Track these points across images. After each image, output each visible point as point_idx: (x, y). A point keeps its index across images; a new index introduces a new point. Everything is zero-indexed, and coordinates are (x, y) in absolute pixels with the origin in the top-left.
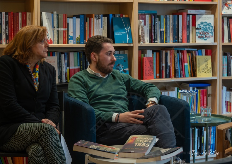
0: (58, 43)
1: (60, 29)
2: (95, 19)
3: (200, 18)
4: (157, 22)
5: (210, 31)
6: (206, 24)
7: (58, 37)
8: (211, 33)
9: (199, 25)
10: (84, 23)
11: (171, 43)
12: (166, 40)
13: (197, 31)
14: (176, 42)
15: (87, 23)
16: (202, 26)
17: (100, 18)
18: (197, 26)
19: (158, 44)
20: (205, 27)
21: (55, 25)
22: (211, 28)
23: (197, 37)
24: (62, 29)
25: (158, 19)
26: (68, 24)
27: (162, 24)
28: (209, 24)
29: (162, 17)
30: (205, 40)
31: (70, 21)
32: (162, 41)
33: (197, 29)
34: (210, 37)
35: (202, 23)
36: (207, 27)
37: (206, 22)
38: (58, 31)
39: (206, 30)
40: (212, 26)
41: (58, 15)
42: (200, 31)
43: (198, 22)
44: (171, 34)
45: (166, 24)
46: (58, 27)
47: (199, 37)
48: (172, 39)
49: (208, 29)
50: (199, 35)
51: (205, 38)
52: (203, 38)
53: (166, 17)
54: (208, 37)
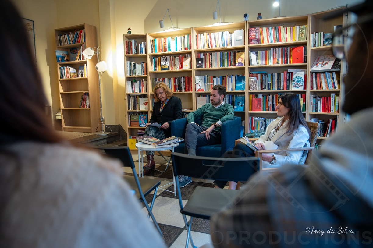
0: (208, 91)
1: (209, 84)
2: (228, 78)
3: (295, 74)
4: (266, 78)
5: (301, 82)
6: (299, 78)
7: (208, 88)
8: (302, 83)
9: (294, 78)
10: (222, 80)
11: (275, 90)
12: (272, 88)
13: (293, 82)
14: (279, 89)
15: (223, 80)
16: (296, 79)
17: (230, 77)
18: (293, 79)
19: (267, 90)
20: (298, 80)
21: (207, 82)
22: (302, 80)
23: (293, 86)
24: (210, 84)
25: (267, 76)
26: (213, 81)
27: (269, 79)
28: (301, 78)
29: (269, 75)
30: (297, 88)
31: (215, 79)
32: (269, 89)
33: (293, 81)
34: (301, 86)
35: (296, 77)
36: (300, 79)
37: (299, 77)
38: (208, 85)
39: (298, 81)
40: (302, 79)
41: (208, 77)
42: (295, 82)
43: (294, 77)
44: (276, 85)
45: (272, 79)
46: (208, 83)
47: (294, 86)
48: (276, 87)
49: (300, 81)
50: (294, 85)
51: (298, 87)
52: (296, 86)
53: (272, 75)
54: (300, 86)
